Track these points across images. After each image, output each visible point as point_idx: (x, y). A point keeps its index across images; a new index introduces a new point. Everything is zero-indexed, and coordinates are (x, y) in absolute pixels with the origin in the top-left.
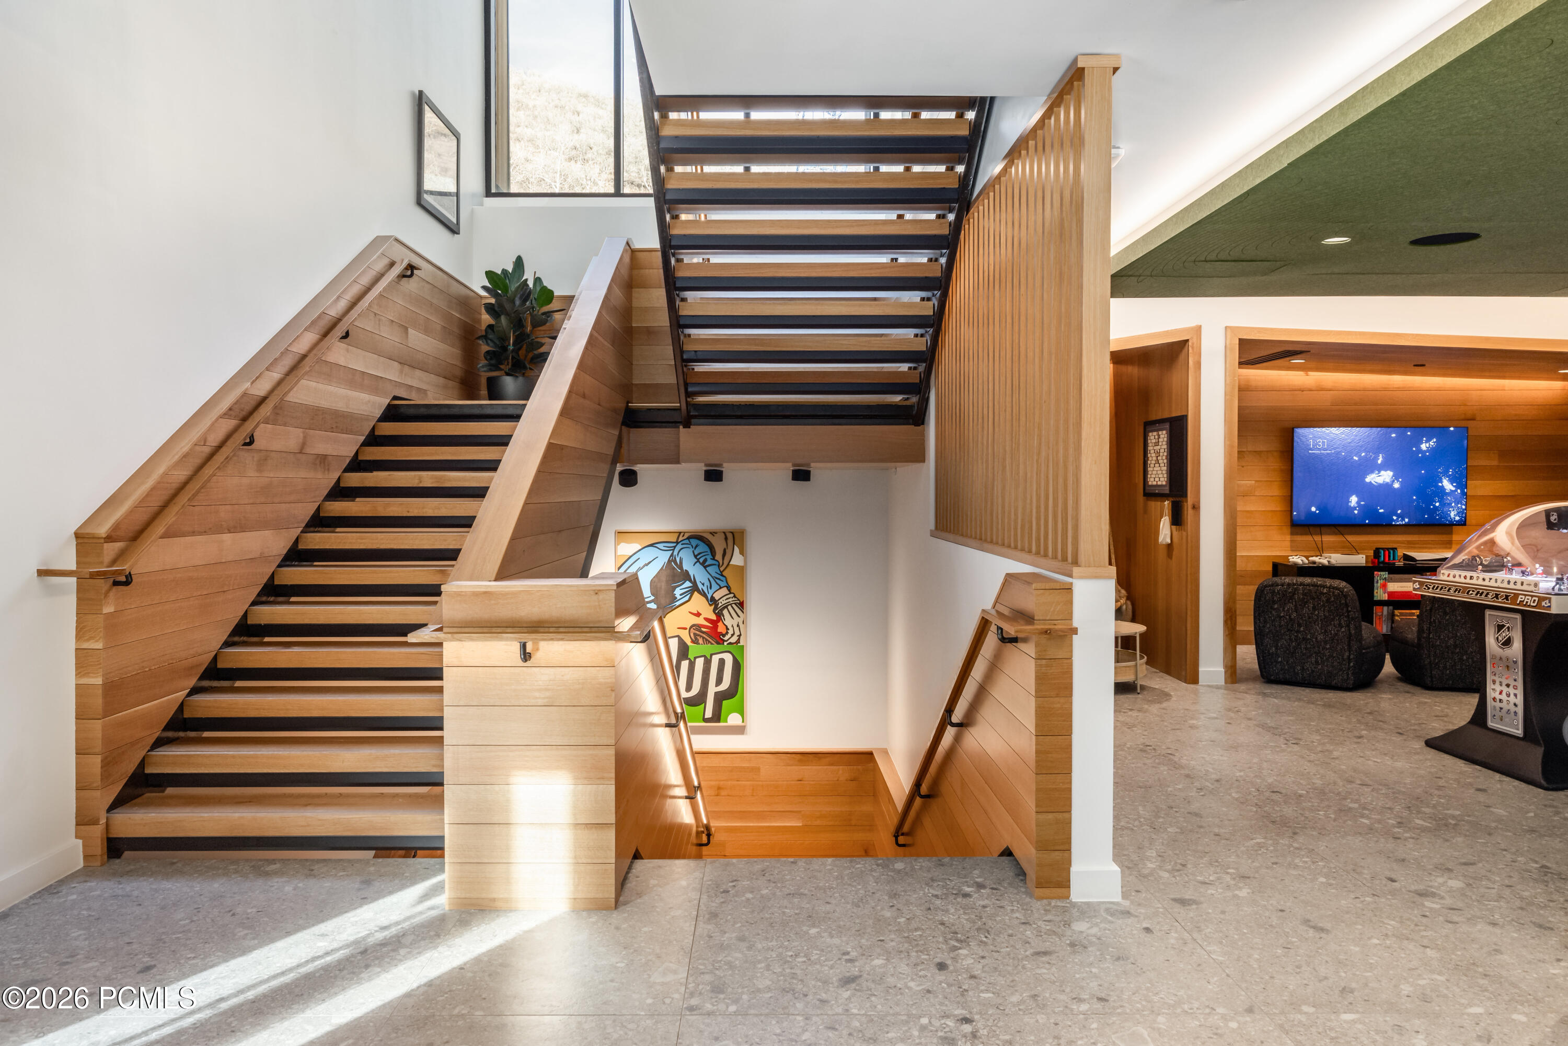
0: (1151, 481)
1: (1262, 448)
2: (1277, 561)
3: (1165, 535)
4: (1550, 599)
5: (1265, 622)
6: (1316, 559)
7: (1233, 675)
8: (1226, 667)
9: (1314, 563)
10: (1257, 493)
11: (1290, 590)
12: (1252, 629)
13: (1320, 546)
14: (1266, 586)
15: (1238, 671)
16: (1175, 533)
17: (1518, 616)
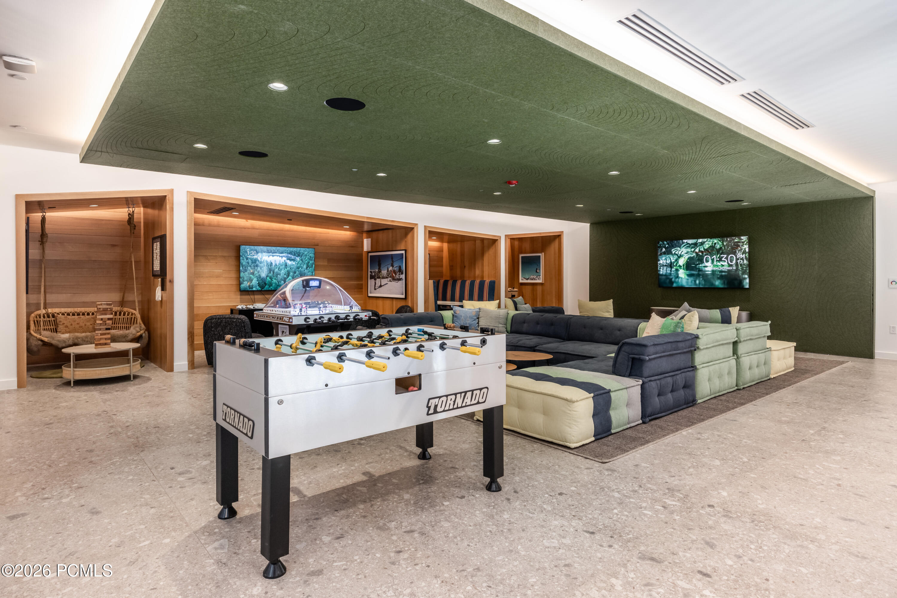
0: (155, 269)
1: (226, 254)
2: (233, 308)
3: (159, 296)
4: (292, 318)
5: (208, 337)
6: (248, 306)
7: (192, 365)
8: (188, 361)
9: (248, 308)
10: (223, 276)
11: (219, 321)
12: (203, 342)
13: (253, 300)
14: (208, 320)
15: (195, 363)
16: (163, 295)
17: (288, 327)
